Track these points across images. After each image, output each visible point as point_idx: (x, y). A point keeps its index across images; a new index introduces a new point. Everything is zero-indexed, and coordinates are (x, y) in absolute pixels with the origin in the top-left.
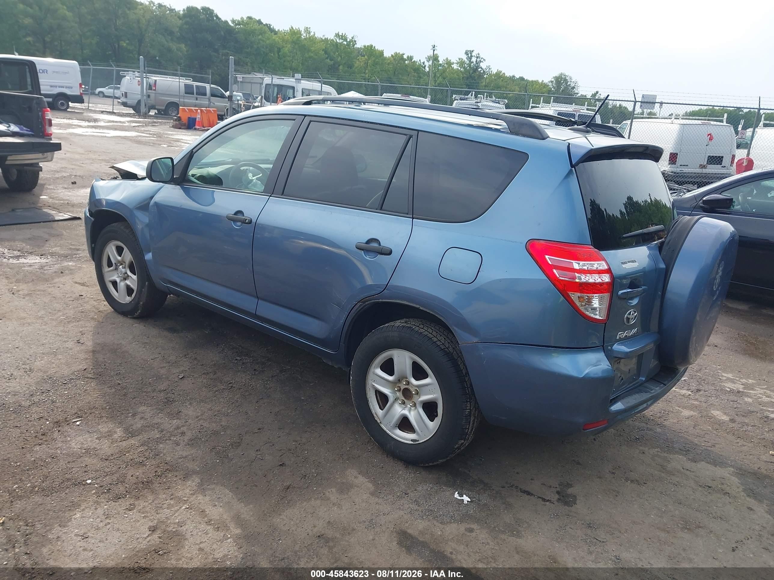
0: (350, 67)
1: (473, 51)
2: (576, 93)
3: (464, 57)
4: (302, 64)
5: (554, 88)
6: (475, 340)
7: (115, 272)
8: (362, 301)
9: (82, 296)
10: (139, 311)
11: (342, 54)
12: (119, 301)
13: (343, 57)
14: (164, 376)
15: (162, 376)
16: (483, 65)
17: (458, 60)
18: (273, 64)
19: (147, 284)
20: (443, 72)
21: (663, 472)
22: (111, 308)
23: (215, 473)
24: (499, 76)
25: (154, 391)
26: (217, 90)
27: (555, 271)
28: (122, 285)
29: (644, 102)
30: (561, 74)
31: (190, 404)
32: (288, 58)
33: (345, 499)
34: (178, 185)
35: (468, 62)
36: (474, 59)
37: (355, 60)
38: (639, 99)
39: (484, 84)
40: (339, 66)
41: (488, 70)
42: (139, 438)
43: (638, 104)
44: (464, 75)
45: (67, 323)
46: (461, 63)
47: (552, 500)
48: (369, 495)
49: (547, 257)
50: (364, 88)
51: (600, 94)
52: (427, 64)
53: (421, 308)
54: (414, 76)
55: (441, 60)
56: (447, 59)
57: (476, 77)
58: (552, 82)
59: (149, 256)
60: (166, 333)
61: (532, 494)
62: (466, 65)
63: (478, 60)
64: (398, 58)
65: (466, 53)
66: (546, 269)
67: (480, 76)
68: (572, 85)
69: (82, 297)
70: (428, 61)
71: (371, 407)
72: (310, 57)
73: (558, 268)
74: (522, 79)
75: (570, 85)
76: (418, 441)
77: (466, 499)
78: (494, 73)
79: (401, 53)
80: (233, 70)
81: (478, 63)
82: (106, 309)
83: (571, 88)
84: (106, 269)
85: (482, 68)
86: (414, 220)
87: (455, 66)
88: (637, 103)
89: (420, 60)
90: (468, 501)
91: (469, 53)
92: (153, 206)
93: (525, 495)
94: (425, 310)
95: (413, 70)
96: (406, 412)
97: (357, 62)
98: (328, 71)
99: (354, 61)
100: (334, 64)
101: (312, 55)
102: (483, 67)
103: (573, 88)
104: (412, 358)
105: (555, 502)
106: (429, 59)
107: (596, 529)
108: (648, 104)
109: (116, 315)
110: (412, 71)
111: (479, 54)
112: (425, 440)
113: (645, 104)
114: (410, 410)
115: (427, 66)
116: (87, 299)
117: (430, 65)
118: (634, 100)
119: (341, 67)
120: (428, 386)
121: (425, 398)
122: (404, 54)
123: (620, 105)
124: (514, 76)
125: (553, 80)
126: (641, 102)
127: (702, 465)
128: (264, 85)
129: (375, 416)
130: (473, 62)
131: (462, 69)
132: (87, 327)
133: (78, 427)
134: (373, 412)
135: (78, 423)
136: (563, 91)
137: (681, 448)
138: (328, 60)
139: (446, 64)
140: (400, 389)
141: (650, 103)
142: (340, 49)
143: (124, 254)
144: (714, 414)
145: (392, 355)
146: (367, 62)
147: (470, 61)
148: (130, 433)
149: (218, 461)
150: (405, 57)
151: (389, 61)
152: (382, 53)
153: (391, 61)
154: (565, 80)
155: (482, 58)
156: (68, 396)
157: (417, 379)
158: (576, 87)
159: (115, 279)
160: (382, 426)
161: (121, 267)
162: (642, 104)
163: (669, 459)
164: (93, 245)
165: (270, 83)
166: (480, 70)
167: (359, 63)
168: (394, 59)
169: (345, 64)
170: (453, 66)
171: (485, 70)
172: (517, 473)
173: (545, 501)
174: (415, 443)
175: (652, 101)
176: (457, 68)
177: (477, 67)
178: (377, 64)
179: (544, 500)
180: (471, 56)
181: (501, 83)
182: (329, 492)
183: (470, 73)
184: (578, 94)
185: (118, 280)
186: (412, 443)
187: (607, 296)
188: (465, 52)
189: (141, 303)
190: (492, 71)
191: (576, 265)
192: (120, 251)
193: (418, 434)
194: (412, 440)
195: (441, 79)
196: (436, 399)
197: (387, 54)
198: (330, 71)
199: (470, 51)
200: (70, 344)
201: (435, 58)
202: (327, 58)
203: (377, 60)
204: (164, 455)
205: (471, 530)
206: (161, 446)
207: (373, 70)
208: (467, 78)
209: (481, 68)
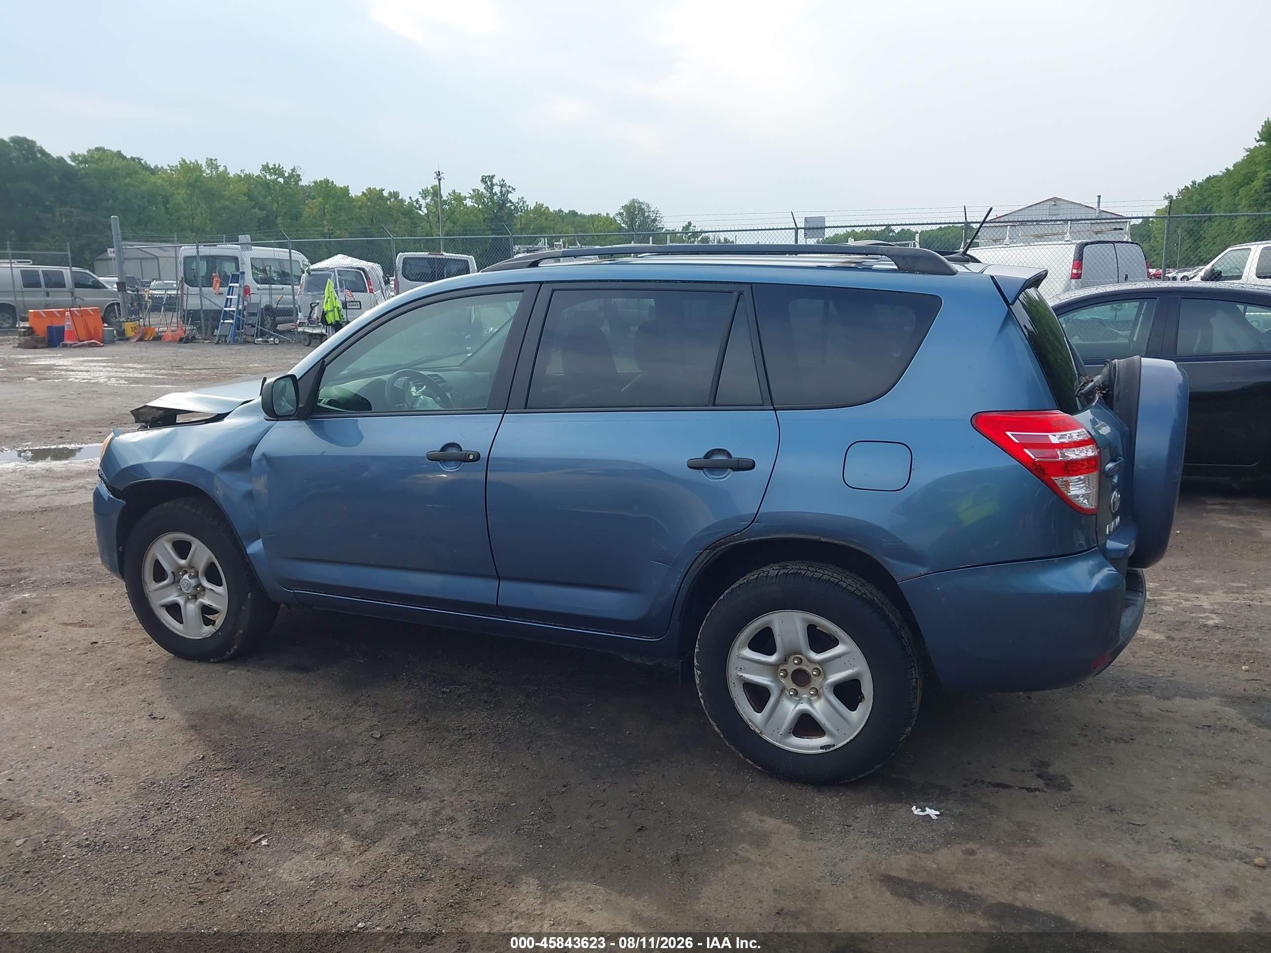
0: (296, 217)
1: (493, 177)
2: (660, 228)
3: (482, 188)
4: (211, 220)
5: (626, 224)
6: (923, 570)
7: (173, 589)
8: (712, 547)
9: (97, 643)
10: (236, 647)
11: (280, 199)
12: (187, 637)
13: (280, 203)
14: (347, 741)
15: (343, 741)
16: (513, 197)
17: (472, 193)
18: (158, 224)
19: (249, 596)
20: (452, 214)
21: (1143, 721)
22: (167, 652)
23: (552, 864)
24: (540, 211)
25: (349, 766)
26: (86, 275)
27: (1026, 451)
28: (191, 609)
29: (809, 229)
30: (633, 201)
31: (426, 773)
32: (185, 213)
33: (770, 853)
34: (303, 420)
35: (488, 195)
36: (497, 189)
37: (302, 206)
38: (800, 224)
39: (519, 226)
40: (276, 218)
41: (521, 204)
42: (387, 841)
43: (801, 233)
44: (486, 216)
45: (105, 691)
46: (477, 196)
47: (1040, 787)
48: (799, 840)
49: (1009, 433)
50: (326, 250)
51: (695, 226)
52: (423, 202)
53: (823, 540)
54: (405, 223)
55: (445, 194)
56: (454, 191)
57: (505, 217)
58: (621, 214)
59: (255, 547)
60: (293, 675)
61: (1012, 787)
62: (485, 199)
63: (504, 189)
64: (374, 197)
65: (483, 180)
66: (1014, 450)
67: (511, 214)
68: (653, 216)
69: (97, 645)
70: (424, 198)
71: (741, 712)
72: (224, 208)
73: (1031, 446)
74: (573, 213)
75: (649, 216)
76: (834, 746)
77: (932, 813)
78: (532, 208)
79: (378, 189)
80: (120, 238)
81: (504, 195)
82: (158, 656)
83: (652, 222)
84: (151, 586)
85: (512, 203)
86: (777, 411)
87: (469, 203)
88: (799, 230)
89: (410, 198)
90: (936, 815)
91: (487, 180)
92: (259, 461)
93: (1001, 789)
94: (830, 541)
95: (403, 214)
96: (804, 706)
97: (307, 210)
98: (259, 227)
99: (300, 208)
100: (267, 216)
101: (227, 203)
102: (513, 201)
103: (655, 220)
104: (805, 620)
105: (1046, 789)
106: (425, 193)
107: (1121, 811)
108: (815, 231)
109: (180, 663)
110: (401, 215)
111: (503, 181)
112: (848, 740)
113: (811, 231)
114: (810, 702)
115: (423, 206)
116: (109, 647)
117: (427, 204)
118: (794, 227)
119: (280, 220)
120: (842, 658)
121: (835, 677)
122: (383, 190)
123: (725, 239)
124: (560, 211)
125: (622, 211)
126: (805, 229)
127: (1178, 700)
128: (181, 259)
129: (750, 724)
130: (496, 194)
131: (480, 206)
132: (147, 690)
133: (270, 850)
134: (746, 718)
135: (264, 843)
136: (639, 226)
137: (1139, 685)
138: (257, 210)
139: (454, 200)
140: (787, 673)
141: (817, 228)
142: (275, 191)
143: (194, 552)
144: (1143, 634)
145: (770, 622)
146: (322, 207)
147: (491, 192)
148: (368, 839)
149: (541, 846)
150: (385, 194)
151: (360, 203)
152: (346, 190)
153: (363, 203)
154: (641, 209)
155: (509, 187)
156: (210, 805)
157: (818, 651)
158: (658, 219)
159: (173, 601)
160: (764, 736)
161: (186, 577)
162: (807, 232)
163: (1137, 703)
164: (121, 549)
165: (195, 254)
166: (509, 205)
167: (309, 211)
168: (368, 199)
169: (285, 213)
170: (465, 202)
171: (517, 205)
172: (969, 763)
173: (1032, 791)
174: (828, 750)
175: (819, 226)
176: (472, 204)
177: (504, 200)
178: (340, 209)
179: (1029, 790)
180: (492, 185)
181: (545, 224)
182: (741, 850)
183: (494, 212)
184: (663, 228)
185: (181, 601)
186: (824, 751)
187: (1094, 476)
188: (481, 178)
189: (241, 631)
190: (528, 206)
191: (1054, 438)
192: (182, 549)
193: (831, 735)
194: (822, 748)
195: (449, 225)
196: (858, 674)
197: (356, 192)
198: (262, 227)
199: (489, 176)
200: (143, 724)
201: (436, 192)
202: (254, 207)
203: (340, 203)
204: (449, 857)
205: (972, 852)
206: (432, 845)
207: (335, 220)
208: (492, 220)
209: (510, 201)
